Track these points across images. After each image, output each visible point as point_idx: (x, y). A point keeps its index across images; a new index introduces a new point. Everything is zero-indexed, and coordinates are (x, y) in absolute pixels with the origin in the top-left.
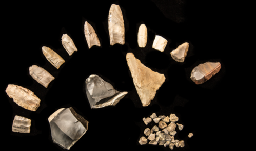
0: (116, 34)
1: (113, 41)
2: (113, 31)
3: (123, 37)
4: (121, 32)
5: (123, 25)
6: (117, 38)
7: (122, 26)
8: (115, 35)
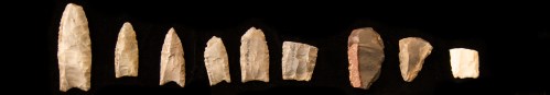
0: (73, 68)
1: (65, 84)
2: (67, 62)
3: (86, 74)
4: (81, 64)
5: (89, 49)
6: (72, 76)
7: (85, 53)
8: (69, 69)
